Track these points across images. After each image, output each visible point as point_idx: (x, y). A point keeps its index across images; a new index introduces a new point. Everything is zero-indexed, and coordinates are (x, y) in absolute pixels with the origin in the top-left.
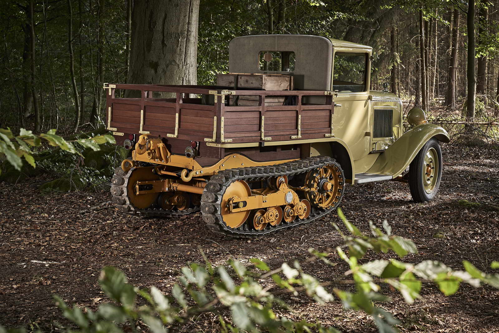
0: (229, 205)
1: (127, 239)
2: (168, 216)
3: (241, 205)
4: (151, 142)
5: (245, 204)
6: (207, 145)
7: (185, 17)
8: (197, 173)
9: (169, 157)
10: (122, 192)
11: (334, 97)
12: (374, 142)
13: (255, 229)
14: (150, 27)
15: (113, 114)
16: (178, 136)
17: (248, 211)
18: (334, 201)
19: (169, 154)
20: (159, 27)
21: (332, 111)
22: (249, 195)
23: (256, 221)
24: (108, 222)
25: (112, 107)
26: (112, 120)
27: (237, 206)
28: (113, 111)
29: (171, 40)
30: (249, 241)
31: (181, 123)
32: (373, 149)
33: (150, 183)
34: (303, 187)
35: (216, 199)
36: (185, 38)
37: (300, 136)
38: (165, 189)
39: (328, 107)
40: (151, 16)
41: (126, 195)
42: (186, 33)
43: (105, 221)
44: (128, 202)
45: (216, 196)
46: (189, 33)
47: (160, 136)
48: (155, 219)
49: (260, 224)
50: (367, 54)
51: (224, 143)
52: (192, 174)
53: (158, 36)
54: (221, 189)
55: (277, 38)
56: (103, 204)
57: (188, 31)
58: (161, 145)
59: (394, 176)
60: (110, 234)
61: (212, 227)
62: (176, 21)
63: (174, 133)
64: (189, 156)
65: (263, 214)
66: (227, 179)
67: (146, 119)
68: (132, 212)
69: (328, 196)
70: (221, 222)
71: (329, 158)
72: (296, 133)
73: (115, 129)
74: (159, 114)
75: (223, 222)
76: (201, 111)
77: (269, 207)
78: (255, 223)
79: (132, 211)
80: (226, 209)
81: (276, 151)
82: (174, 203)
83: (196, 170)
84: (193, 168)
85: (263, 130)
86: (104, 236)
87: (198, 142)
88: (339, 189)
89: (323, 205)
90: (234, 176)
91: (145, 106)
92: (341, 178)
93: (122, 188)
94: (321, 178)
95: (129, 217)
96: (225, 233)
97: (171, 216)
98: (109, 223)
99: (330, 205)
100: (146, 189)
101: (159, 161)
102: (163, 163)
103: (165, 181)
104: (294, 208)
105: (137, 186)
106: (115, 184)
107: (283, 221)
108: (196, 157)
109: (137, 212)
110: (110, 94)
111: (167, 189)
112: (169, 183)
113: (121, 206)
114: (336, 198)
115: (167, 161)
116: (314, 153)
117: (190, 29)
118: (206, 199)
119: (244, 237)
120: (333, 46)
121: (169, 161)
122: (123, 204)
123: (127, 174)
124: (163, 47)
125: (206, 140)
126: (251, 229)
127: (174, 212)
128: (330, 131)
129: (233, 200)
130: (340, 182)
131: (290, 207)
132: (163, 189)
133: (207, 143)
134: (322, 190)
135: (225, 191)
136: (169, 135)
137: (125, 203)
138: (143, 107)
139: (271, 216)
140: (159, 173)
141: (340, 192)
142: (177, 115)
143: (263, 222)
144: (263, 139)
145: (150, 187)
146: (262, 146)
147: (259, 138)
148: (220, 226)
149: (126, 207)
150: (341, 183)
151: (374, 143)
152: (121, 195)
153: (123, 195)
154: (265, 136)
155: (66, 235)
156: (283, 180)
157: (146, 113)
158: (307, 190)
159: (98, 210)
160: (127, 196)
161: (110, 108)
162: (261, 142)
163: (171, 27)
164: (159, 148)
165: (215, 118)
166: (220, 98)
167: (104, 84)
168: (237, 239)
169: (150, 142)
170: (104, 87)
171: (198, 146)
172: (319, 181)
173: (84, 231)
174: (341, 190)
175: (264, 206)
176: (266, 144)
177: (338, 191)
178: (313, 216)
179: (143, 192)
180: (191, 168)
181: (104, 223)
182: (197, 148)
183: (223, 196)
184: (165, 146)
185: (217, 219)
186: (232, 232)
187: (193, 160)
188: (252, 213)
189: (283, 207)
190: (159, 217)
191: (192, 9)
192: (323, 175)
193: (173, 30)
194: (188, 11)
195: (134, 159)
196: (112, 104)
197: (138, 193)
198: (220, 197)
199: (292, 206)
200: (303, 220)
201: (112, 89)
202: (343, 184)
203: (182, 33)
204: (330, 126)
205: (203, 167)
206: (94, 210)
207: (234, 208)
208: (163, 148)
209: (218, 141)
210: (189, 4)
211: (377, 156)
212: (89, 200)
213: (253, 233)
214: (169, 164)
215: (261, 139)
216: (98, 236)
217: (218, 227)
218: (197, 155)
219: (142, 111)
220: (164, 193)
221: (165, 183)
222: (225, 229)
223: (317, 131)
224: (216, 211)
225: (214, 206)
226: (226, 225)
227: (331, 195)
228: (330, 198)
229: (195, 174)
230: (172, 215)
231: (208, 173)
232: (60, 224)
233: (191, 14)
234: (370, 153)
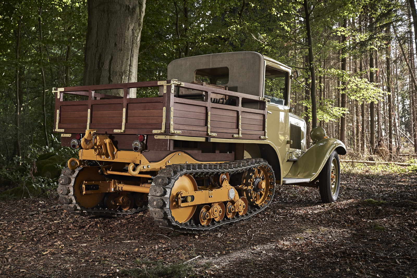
0: (177, 199)
1: (72, 237)
2: (113, 216)
3: (189, 199)
4: (98, 138)
5: (193, 198)
6: (155, 138)
7: (127, 59)
8: (145, 167)
9: (115, 154)
10: (69, 192)
11: (267, 103)
12: (290, 151)
13: (201, 225)
14: (99, 67)
15: (61, 116)
16: (124, 131)
17: (194, 206)
18: (266, 199)
19: (116, 150)
20: (106, 66)
21: (265, 117)
22: (196, 190)
23: (202, 216)
24: (55, 222)
25: (61, 109)
26: (60, 122)
27: (185, 200)
28: (62, 113)
29: (116, 77)
30: (197, 237)
31: (128, 118)
32: (290, 157)
33: (97, 183)
34: (241, 186)
35: (165, 193)
36: (127, 76)
37: (241, 135)
38: (110, 189)
39: (261, 112)
40: (100, 58)
41: (73, 194)
42: (128, 72)
43: (53, 221)
44: (74, 201)
45: (165, 189)
46: (131, 73)
47: (106, 132)
48: (100, 219)
49: (206, 219)
50: (287, 73)
51: (173, 134)
52: (139, 169)
53: (105, 74)
54: (169, 183)
55: (211, 57)
56: (53, 207)
57: (130, 71)
58: (107, 141)
59: (312, 179)
60: (55, 233)
61: (159, 222)
62: (121, 62)
63: (121, 129)
64: (136, 149)
65: (208, 209)
66: (175, 173)
67: (93, 118)
68: (78, 212)
69: (261, 195)
70: (169, 217)
71: (262, 160)
72: (237, 132)
73: (62, 130)
74: (106, 112)
75: (172, 217)
76: (149, 104)
77: (214, 203)
78: (201, 218)
79: (78, 210)
80: (174, 203)
81: (215, 153)
82: (119, 203)
83: (144, 164)
84: (140, 163)
85: (209, 126)
86: (48, 234)
87: (146, 136)
88: (270, 189)
89: (258, 203)
90: (181, 170)
91: (92, 105)
92: (272, 178)
93: (68, 188)
94: (256, 178)
95: (76, 217)
96: (173, 228)
97: (116, 216)
98: (56, 223)
99: (263, 203)
100: (93, 189)
101: (106, 158)
102: (110, 159)
103: (111, 182)
104: (235, 205)
105: (84, 186)
106: (62, 184)
107: (226, 217)
108: (143, 152)
109: (84, 211)
110: (58, 97)
111: (113, 190)
112: (114, 183)
113: (68, 205)
114: (268, 196)
115: (114, 157)
116: (247, 155)
117: (131, 70)
118: (154, 193)
119: (191, 232)
120: (264, 60)
121: (116, 157)
122: (69, 204)
123: (73, 174)
124: (109, 82)
125: (155, 131)
126: (198, 224)
127: (119, 211)
128: (264, 134)
129: (182, 194)
130: (271, 182)
131: (231, 204)
132: (109, 189)
133: (155, 136)
134: (257, 188)
135: (174, 184)
136: (116, 131)
137: (71, 202)
138: (90, 106)
139: (216, 211)
140: (105, 173)
141: (272, 191)
142: (124, 110)
143: (209, 218)
144: (210, 134)
145: (96, 187)
146: (209, 141)
147: (206, 133)
148: (168, 220)
149: (72, 206)
150: (272, 182)
151: (291, 152)
152: (67, 194)
153: (70, 194)
154: (211, 132)
155: (10, 235)
156: (225, 177)
157: (93, 112)
158: (245, 188)
159: (48, 212)
160: (74, 195)
161: (58, 111)
162: (208, 137)
163: (116, 67)
164: (106, 144)
165: (164, 108)
166: (169, 88)
167: (53, 88)
168: (183, 234)
169: (96, 138)
170: (53, 91)
171: (145, 140)
172: (255, 180)
173: (29, 231)
174: (272, 189)
175: (210, 201)
176: (212, 140)
177: (270, 190)
178: (251, 213)
179: (89, 192)
180: (139, 163)
181: (51, 223)
182: (145, 142)
183: (171, 189)
184: (111, 142)
185: (165, 214)
186: (181, 227)
187: (140, 154)
188: (198, 208)
189: (225, 203)
190: (104, 217)
191: (133, 55)
192: (257, 175)
193: (118, 69)
194: (130, 55)
195: (80, 158)
196: (60, 106)
197: (84, 193)
198: (168, 191)
199: (233, 202)
200: (242, 216)
201: (61, 92)
202: (274, 184)
203: (125, 72)
204: (264, 130)
205: (150, 162)
206: (44, 212)
207: (183, 202)
208: (109, 143)
209: (167, 132)
210: (130, 50)
211: (292, 163)
212: (41, 204)
213: (200, 228)
214: (115, 160)
215: (208, 134)
216: (43, 235)
217: (166, 222)
218: (144, 149)
219: (89, 110)
220: (110, 193)
221: (111, 184)
222: (174, 224)
223: (254, 133)
224: (164, 205)
225: (162, 200)
226: (174, 220)
227: (264, 194)
228: (263, 196)
229: (142, 169)
230: (118, 215)
231: (155, 168)
232: (6, 225)
233: (132, 58)
234: (288, 161)
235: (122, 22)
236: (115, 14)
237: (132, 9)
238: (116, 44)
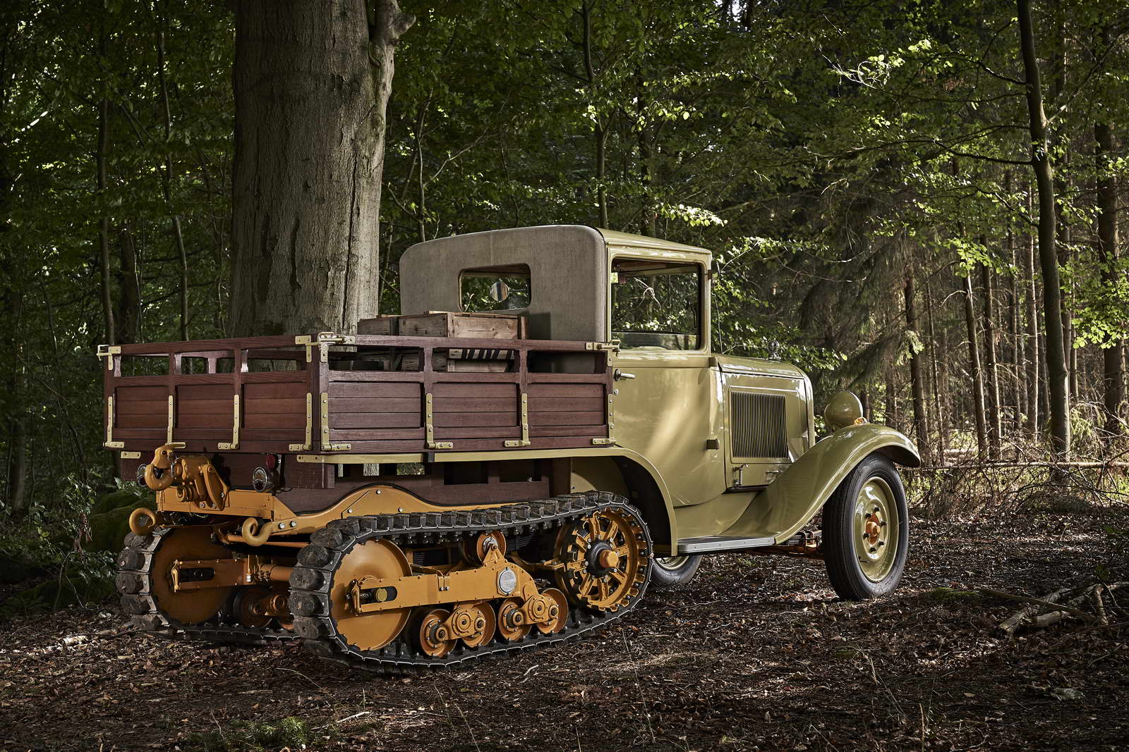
0: (350, 596)
1: (139, 687)
2: (257, 642)
3: (382, 595)
4: (184, 463)
5: (392, 593)
6: (299, 460)
7: (340, 224)
8: (282, 527)
9: (225, 496)
10: (140, 585)
11: (611, 355)
12: (735, 466)
13: (423, 653)
14: (264, 250)
15: (119, 412)
16: (238, 446)
17: (404, 610)
18: (628, 593)
19: (225, 489)
20: (283, 248)
21: (608, 388)
22: (407, 574)
23: (428, 635)
24: (121, 657)
25: (116, 396)
26: (115, 425)
27: (371, 596)
28: (119, 404)
29: (311, 274)
30: (407, 681)
31: (246, 416)
32: (735, 481)
33: (207, 564)
34: (550, 562)
35: (320, 582)
36: (342, 270)
37: (526, 441)
38: (244, 578)
39: (597, 378)
40: (266, 226)
41: (148, 590)
42: (345, 259)
43: (115, 656)
44: (154, 608)
45: (320, 574)
46: (354, 260)
47: (205, 449)
48: (223, 649)
49: (438, 642)
50: (699, 267)
51: (330, 453)
52: (268, 530)
53: (281, 267)
54: (330, 559)
55: (492, 237)
56: (126, 625)
57: (350, 255)
58: (205, 469)
59: (779, 539)
60: (109, 679)
61: (315, 647)
62: (322, 233)
63: (231, 441)
64: (259, 487)
65: (444, 618)
66: (346, 537)
67: (179, 416)
68: (166, 632)
69: (615, 583)
70: (333, 635)
71: (610, 495)
72: (517, 434)
73: (120, 445)
74: (204, 402)
75: (338, 634)
76: (282, 385)
77: (459, 603)
78: (426, 639)
79: (164, 628)
80: (347, 605)
82: (271, 610)
83: (280, 520)
84: (273, 516)
85: (430, 426)
86: (91, 682)
87: (280, 456)
88: (640, 567)
89: (603, 604)
90: (362, 530)
91: (176, 387)
92: (642, 540)
93: (139, 576)
94: (595, 542)
95: (172, 647)
96: (347, 661)
97: (264, 642)
98: (120, 660)
99: (619, 602)
100: (198, 578)
101: (207, 507)
102: (214, 510)
103: (245, 559)
104: (525, 607)
105: (175, 572)
106: (125, 568)
107: (499, 637)
108: (279, 491)
109: (179, 631)
110: (111, 368)
111: (249, 578)
112: (253, 564)
113: (140, 616)
114: (634, 586)
115: (222, 506)
116: (579, 484)
117: (353, 252)
118: (299, 583)
119: (395, 671)
120: (606, 244)
121: (227, 505)
122: (143, 613)
123: (150, 543)
124: (293, 290)
125: (293, 447)
126: (415, 653)
127: (272, 631)
128: (605, 431)
129: (361, 583)
130: (641, 551)
131: (514, 606)
132: (240, 578)
133: (298, 456)
134: (597, 567)
135: (340, 563)
136: (222, 446)
137: (146, 610)
138: (172, 389)
139: (463, 623)
140: (224, 541)
141: (643, 573)
142: (237, 398)
143: (446, 638)
144: (431, 444)
145: (208, 574)
146: (430, 461)
147: (422, 442)
148: (333, 645)
149: (150, 618)
150: (644, 551)
151: (737, 469)
152: (136, 592)
153: (143, 591)
154: (436, 440)
155: (9, 684)
156: (495, 542)
157: (180, 402)
158: (557, 566)
159: (113, 638)
160: (151, 593)
161: (110, 399)
162: (427, 453)
163: (309, 246)
164: (202, 476)
165: (309, 396)
166: (316, 350)
167: (99, 346)
168: (381, 676)
169: (179, 463)
170: (98, 354)
171: (280, 466)
172: (589, 547)
173: (55, 676)
174: (643, 567)
175: (443, 598)
176: (439, 458)
177: (639, 572)
178: (577, 626)
179: (190, 585)
180: (269, 517)
181: (109, 661)
182: (279, 469)
183: (333, 573)
184: (214, 471)
185: (323, 629)
186: (364, 658)
187: (271, 498)
188: (416, 615)
189: (496, 604)
190: (232, 645)
191: (358, 209)
192: (598, 533)
193: (314, 253)
194: (348, 211)
195: (160, 509)
196: (116, 389)
197: (176, 587)
198: (327, 576)
199: (520, 602)
200: (550, 635)
201: (114, 356)
202: (649, 554)
203: (336, 259)
204: (605, 421)
205: (298, 514)
206: (103, 637)
207: (365, 601)
208: (210, 474)
209: (316, 448)
210: (349, 199)
211: (748, 499)
212: (103, 619)
213: (419, 661)
214: (226, 512)
215: (426, 446)
216: (79, 685)
217: (326, 646)
218: (278, 485)
219: (171, 398)
220: (243, 588)
221: (245, 564)
222: (346, 650)
223: (570, 432)
224: (319, 608)
225: (315, 597)
226: (345, 643)
227: (623, 580)
228: (621, 588)
229: (276, 529)
230: (269, 639)
231: (313, 528)
232: (9, 665)
233: (355, 218)
234: (728, 491)
235: (322, 124)
236: (302, 103)
237: (350, 84)
238: (306, 186)
